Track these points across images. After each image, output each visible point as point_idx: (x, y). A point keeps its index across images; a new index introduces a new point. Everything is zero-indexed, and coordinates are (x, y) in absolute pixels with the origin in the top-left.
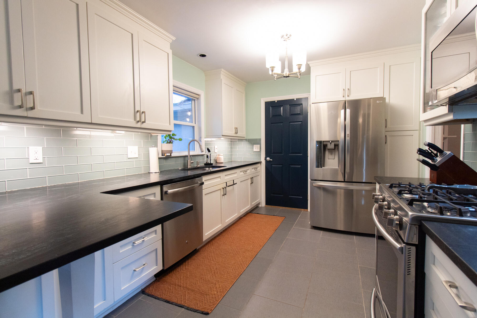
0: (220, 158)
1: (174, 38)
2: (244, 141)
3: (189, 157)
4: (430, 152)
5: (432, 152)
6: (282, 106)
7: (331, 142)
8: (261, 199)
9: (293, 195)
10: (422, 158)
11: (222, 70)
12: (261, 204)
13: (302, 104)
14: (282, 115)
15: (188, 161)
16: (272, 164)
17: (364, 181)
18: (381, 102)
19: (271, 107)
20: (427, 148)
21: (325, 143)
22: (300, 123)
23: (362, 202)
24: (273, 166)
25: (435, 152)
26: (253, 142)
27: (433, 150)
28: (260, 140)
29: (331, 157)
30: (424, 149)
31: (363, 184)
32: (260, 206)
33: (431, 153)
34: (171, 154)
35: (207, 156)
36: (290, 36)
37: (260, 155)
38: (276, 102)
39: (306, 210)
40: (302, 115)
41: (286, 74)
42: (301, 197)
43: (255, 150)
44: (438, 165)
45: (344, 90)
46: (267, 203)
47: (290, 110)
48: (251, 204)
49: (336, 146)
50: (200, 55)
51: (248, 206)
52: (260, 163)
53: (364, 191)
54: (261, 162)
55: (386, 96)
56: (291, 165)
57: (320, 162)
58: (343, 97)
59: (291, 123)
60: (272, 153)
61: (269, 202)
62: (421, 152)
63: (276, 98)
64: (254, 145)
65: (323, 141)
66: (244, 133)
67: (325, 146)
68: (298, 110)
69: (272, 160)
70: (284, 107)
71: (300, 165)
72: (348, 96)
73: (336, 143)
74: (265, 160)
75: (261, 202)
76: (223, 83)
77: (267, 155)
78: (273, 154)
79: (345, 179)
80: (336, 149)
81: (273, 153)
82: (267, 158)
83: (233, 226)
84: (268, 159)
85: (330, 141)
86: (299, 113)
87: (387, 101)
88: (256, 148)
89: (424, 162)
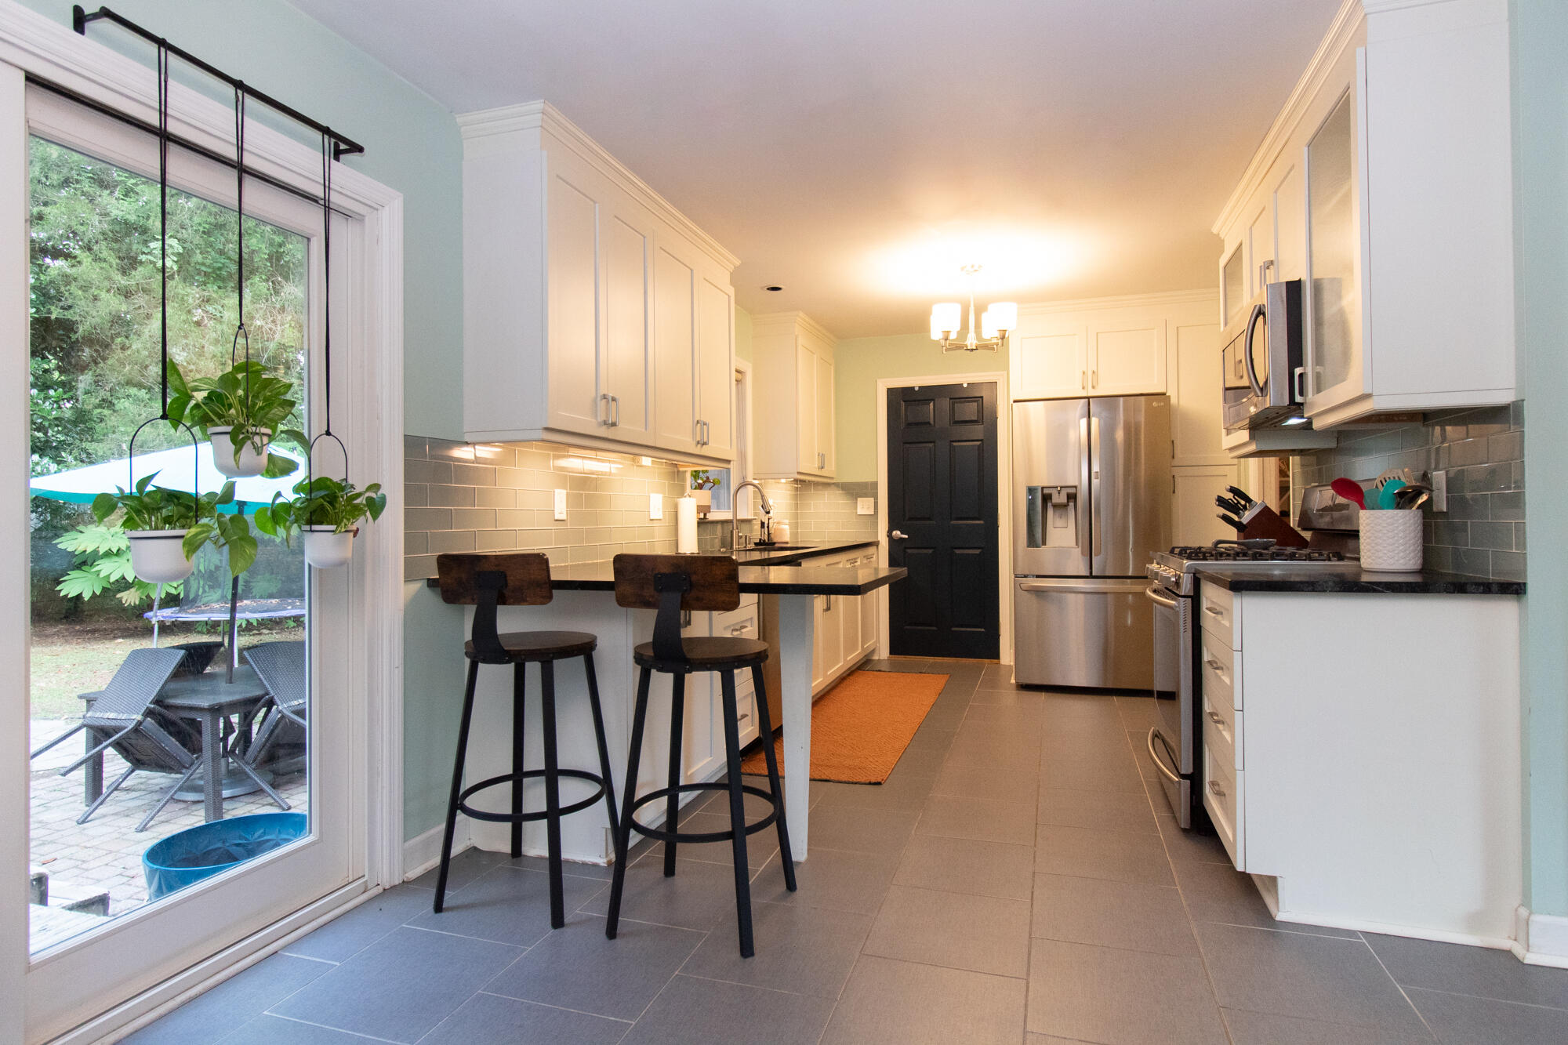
0: (782, 529)
1: (738, 263)
2: (833, 486)
3: (735, 521)
4: (1236, 502)
5: (1239, 502)
6: (933, 400)
7: (1059, 488)
8: (878, 640)
9: (962, 626)
10: (1222, 511)
11: (801, 314)
12: (877, 652)
13: (982, 397)
14: (932, 422)
15: (732, 532)
16: (906, 548)
17: (1130, 574)
18: (1162, 404)
19: (904, 401)
20: (1229, 496)
21: (1046, 491)
22: (978, 443)
23: (1127, 621)
24: (909, 551)
25: (1243, 502)
26: (856, 491)
27: (1239, 499)
28: (875, 485)
29: (1060, 522)
30: (1227, 498)
31: (1129, 581)
32: (876, 657)
33: (1236, 504)
34: (705, 515)
35: (763, 524)
36: (980, 266)
37: (875, 524)
38: (917, 389)
39: (996, 661)
40: (983, 424)
41: (971, 345)
42: (983, 630)
43: (860, 511)
44: (1245, 523)
45: (1084, 373)
46: (895, 649)
47: (952, 410)
48: (845, 660)
49: (1072, 497)
50: (768, 289)
51: (838, 663)
52: (875, 544)
53: (1130, 596)
54: (879, 542)
55: (1172, 393)
56: (956, 548)
57: (1035, 536)
58: (1083, 388)
59: (955, 444)
60: (907, 518)
61: (898, 645)
62: (1221, 501)
63: (916, 381)
64: (859, 499)
65: (1043, 488)
66: (833, 469)
67: (1046, 498)
68: (969, 411)
69: (907, 536)
70: (936, 402)
71: (979, 548)
72: (1093, 387)
73: (1073, 491)
74: (888, 536)
75: (877, 648)
76: (800, 347)
77: (893, 525)
78: (908, 522)
79: (1091, 573)
80: (1072, 504)
81: (910, 519)
82: (892, 532)
83: (834, 692)
84: (897, 533)
85: (1057, 487)
86: (975, 418)
87: (1174, 401)
88: (864, 506)
89: (1225, 518)
